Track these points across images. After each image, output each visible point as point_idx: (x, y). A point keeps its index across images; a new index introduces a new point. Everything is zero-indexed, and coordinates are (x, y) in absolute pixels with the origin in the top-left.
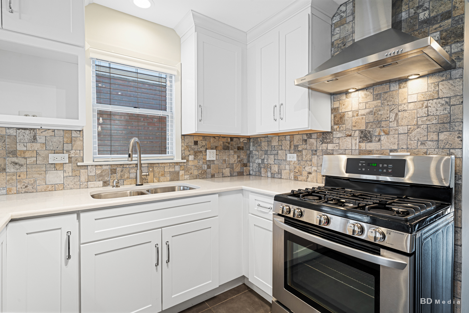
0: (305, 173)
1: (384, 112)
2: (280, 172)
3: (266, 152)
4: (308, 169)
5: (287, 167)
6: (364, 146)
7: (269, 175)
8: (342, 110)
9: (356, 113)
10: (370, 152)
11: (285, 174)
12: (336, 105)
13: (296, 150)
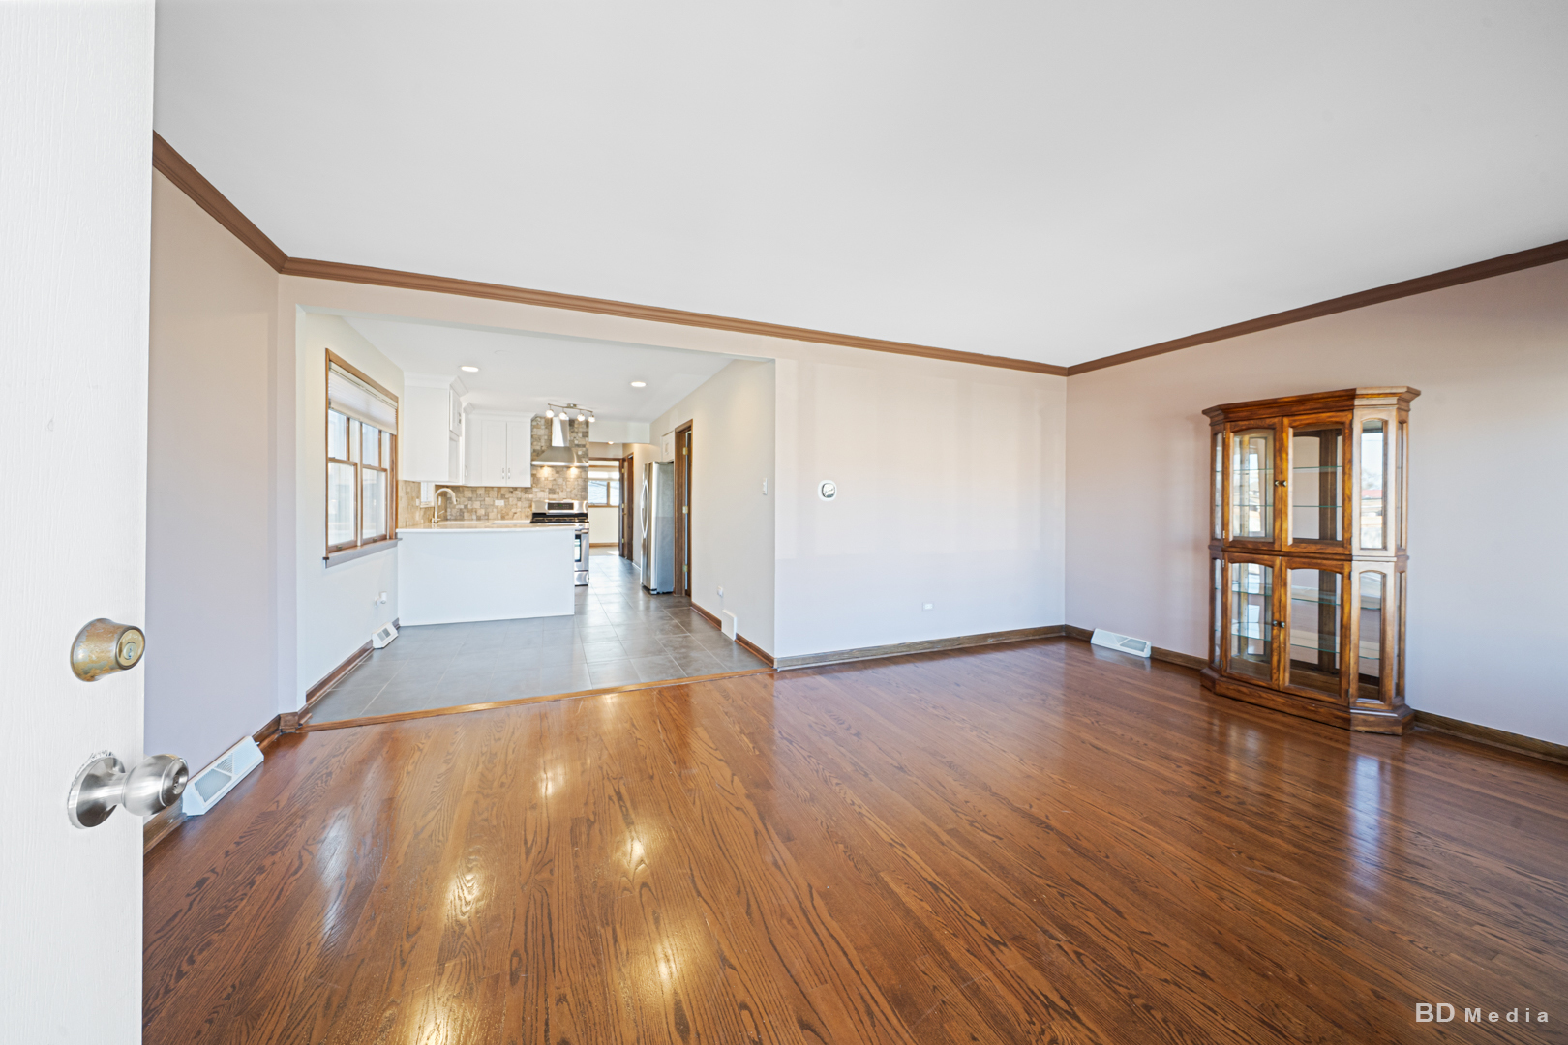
0: (511, 514)
1: (560, 481)
2: (487, 514)
3: (470, 499)
4: (514, 510)
5: (495, 510)
6: (551, 496)
7: (474, 517)
8: (539, 476)
9: (546, 479)
10: (554, 500)
11: (491, 515)
12: (535, 472)
13: (503, 497)
